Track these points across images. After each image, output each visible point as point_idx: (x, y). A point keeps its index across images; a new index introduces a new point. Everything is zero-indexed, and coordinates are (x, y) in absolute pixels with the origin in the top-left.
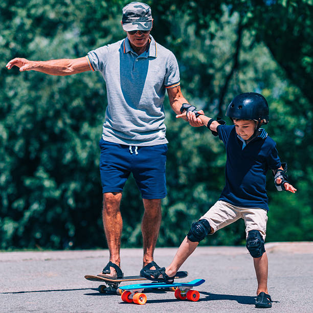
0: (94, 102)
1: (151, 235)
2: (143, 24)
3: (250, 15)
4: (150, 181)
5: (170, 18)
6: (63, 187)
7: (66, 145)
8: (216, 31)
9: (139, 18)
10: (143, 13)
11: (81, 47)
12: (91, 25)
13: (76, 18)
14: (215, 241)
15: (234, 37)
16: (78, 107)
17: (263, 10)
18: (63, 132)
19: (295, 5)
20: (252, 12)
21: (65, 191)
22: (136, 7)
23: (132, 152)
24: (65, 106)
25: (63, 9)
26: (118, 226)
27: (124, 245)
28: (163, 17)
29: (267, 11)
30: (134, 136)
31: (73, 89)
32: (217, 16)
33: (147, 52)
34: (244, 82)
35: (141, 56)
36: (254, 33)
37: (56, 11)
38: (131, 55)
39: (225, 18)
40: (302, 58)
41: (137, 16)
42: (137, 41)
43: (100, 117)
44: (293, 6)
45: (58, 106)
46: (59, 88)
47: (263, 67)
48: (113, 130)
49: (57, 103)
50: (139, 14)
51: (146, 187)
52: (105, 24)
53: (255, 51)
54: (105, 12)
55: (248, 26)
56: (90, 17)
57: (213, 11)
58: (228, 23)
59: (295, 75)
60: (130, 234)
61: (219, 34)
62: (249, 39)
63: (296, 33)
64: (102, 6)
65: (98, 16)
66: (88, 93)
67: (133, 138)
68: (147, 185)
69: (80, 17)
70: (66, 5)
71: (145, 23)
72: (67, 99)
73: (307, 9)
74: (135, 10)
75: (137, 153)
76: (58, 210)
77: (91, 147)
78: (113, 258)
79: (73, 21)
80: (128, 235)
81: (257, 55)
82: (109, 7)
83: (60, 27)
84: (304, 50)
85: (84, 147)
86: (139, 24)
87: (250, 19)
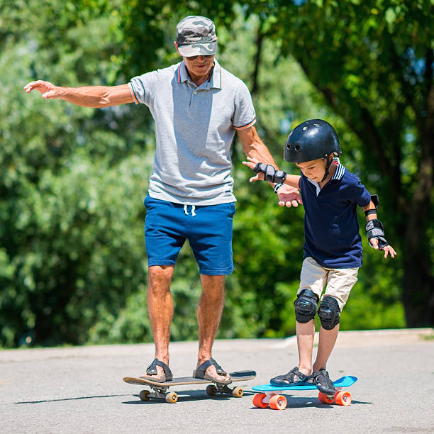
0: (58, 142)
1: (210, 324)
2: (206, 45)
3: (273, 19)
4: (211, 251)
5: (162, 25)
6: (17, 260)
7: (21, 203)
8: (228, 41)
9: (200, 38)
10: (206, 31)
11: (39, 67)
12: (52, 36)
13: (31, 26)
14: (229, 333)
15: (253, 50)
16: (37, 150)
17: (291, 12)
18: (16, 184)
19: (335, 4)
20: (276, 15)
21: (20, 267)
22: (196, 23)
23: (187, 214)
24: (18, 149)
25: (14, 14)
26: (167, 311)
27: (103, 340)
28: (153, 23)
29: (296, 13)
30: (191, 192)
31: (30, 125)
32: (228, 20)
33: (209, 81)
34: (267, 112)
35: (201, 87)
36: (279, 43)
37: (5, 16)
38: (188, 87)
39: (238, 23)
40: (347, 77)
41: (199, 35)
42: (197, 68)
43: (67, 163)
44: (332, 7)
45: (9, 149)
46: (11, 125)
47: (293, 91)
48: (164, 184)
49: (7, 145)
50: (200, 33)
51: (205, 260)
52: (72, 34)
53: (280, 68)
54: (72, 17)
55: (271, 33)
56: (51, 24)
57: (222, 14)
58: (243, 29)
59: (336, 101)
60: (111, 324)
61: (231, 46)
62: (273, 52)
63: (337, 43)
64: (67, 10)
65: (62, 22)
66: (51, 130)
67: (190, 195)
68: (207, 257)
69: (37, 25)
70: (17, 8)
71: (208, 44)
72: (21, 139)
73: (351, 9)
74: (195, 28)
75: (194, 214)
76: (12, 292)
77: (56, 205)
78: (160, 354)
79: (28, 31)
80: (108, 327)
81: (284, 73)
82: (78, 10)
83: (10, 40)
84: (348, 67)
85: (45, 205)
86: (201, 47)
87: (273, 25)
